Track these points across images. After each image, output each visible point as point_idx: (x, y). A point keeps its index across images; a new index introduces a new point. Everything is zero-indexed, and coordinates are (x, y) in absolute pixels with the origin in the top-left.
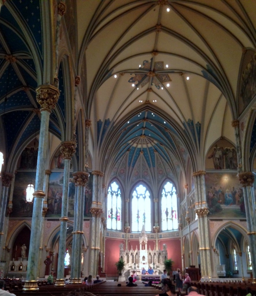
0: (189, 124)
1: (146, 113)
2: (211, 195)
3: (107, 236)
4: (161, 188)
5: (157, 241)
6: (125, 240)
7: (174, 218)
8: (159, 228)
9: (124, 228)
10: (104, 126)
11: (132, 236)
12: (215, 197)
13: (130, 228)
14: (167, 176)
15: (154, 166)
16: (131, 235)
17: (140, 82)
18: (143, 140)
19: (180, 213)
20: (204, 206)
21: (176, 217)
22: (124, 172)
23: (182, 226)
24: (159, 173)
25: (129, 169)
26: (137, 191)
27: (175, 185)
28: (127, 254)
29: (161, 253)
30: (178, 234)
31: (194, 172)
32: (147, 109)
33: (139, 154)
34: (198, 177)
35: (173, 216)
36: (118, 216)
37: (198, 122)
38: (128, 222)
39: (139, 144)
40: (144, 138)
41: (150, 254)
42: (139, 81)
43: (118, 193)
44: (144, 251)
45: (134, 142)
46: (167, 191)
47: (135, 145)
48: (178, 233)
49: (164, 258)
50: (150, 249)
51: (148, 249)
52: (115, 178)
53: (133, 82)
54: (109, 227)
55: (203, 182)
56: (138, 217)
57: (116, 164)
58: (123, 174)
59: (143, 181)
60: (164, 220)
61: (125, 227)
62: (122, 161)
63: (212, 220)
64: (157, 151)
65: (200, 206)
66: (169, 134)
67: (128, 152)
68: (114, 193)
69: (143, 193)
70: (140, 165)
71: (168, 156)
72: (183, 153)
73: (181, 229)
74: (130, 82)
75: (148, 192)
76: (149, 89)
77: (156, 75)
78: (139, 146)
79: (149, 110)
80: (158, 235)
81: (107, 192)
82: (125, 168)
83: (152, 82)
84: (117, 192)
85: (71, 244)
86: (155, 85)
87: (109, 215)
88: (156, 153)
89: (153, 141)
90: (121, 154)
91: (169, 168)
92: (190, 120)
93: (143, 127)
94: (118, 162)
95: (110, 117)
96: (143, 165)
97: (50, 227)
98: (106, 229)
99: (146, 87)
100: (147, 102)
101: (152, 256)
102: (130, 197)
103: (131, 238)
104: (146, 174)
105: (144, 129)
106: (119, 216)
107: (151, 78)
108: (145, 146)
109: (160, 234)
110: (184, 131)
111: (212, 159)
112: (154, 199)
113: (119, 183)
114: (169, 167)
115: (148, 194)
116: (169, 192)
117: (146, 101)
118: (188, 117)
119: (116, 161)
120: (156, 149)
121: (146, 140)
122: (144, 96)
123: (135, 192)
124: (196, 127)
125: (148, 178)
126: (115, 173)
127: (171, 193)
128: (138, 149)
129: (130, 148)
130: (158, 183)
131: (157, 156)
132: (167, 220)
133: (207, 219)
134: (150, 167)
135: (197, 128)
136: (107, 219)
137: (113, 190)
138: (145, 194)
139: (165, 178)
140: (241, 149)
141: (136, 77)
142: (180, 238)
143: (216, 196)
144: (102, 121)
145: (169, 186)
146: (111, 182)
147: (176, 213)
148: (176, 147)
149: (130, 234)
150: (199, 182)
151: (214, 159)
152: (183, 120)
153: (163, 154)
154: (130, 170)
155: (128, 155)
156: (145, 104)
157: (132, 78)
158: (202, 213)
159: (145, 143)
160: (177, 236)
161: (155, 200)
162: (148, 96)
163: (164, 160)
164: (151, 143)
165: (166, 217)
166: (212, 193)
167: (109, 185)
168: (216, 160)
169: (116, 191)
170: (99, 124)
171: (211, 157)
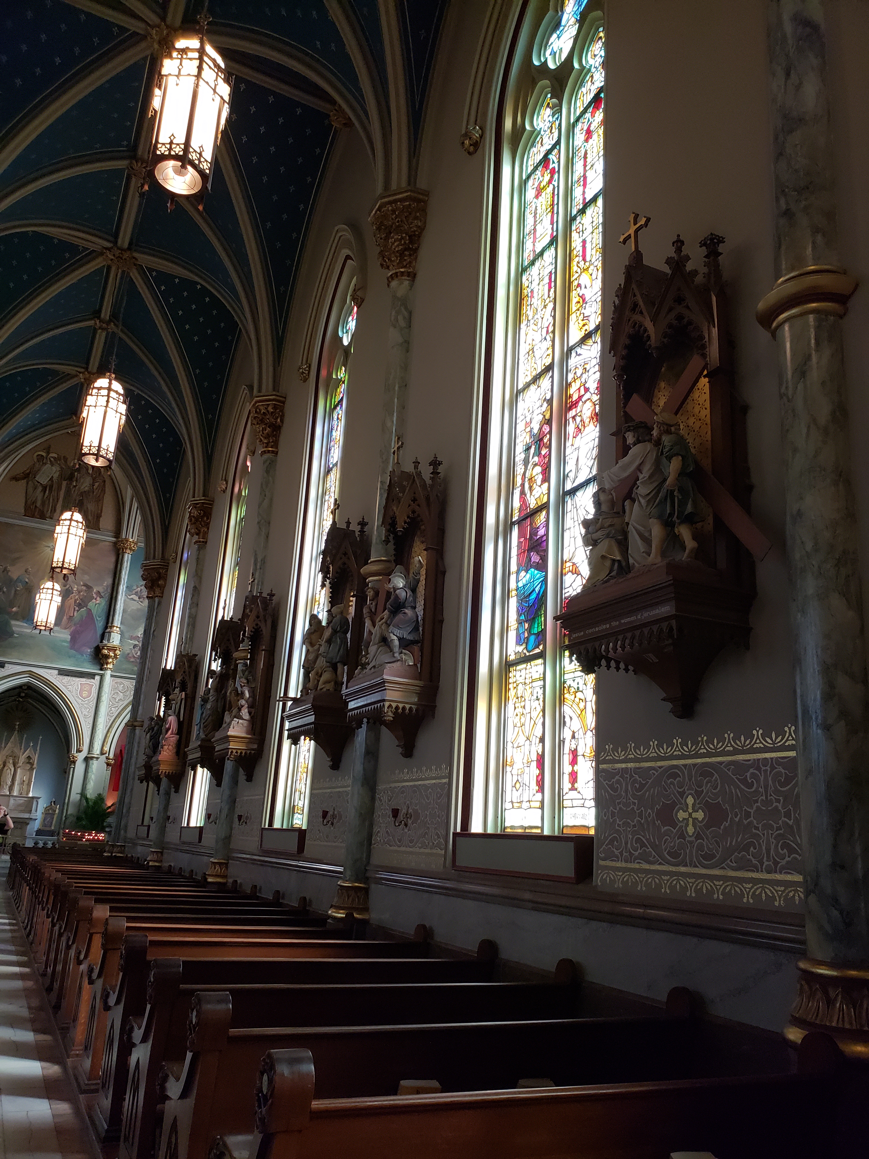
111: (22, 483)
171: (24, 479)
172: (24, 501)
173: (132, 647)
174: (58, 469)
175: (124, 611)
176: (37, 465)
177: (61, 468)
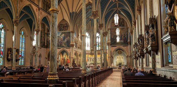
9: (91, 49)
10: (72, 14)
20: (110, 42)
25: (92, 28)
32: (90, 5)
38: (92, 47)
43: (88, 37)
52: (87, 31)
58: (90, 29)
59: (98, 32)
62: (89, 25)
63: (112, 46)
65: (108, 41)
67: (90, 21)
75: (100, 35)
82: (90, 27)
90: (88, 22)
97: (58, 51)
100: (89, 3)
106: (89, 45)
113: (89, 33)
133: (110, 46)
143: (114, 37)
144: (71, 12)
158: (109, 44)
170: (70, 14)
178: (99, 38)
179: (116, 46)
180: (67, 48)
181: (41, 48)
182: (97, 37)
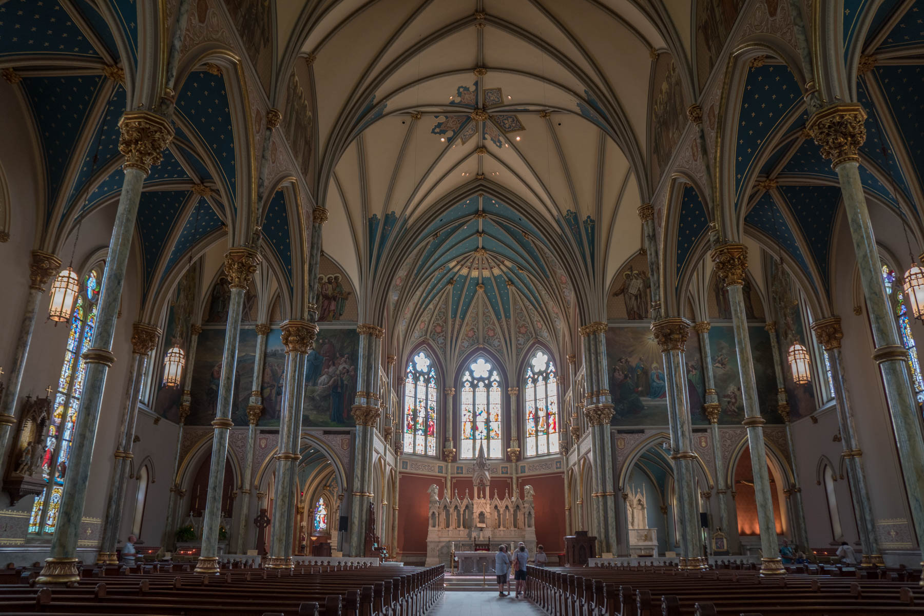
0: (568, 221)
1: (481, 200)
2: (619, 376)
3: (403, 468)
4: (524, 364)
5: (514, 481)
6: (446, 478)
7: (551, 430)
8: (520, 452)
9: (444, 452)
10: (384, 229)
11: (460, 469)
12: (629, 381)
13: (456, 452)
14: (537, 338)
15: (507, 317)
16: (458, 468)
17: (456, 134)
18: (482, 259)
19: (563, 419)
20: (605, 400)
21: (554, 428)
22: (442, 331)
23: (566, 447)
24: (520, 332)
25: (454, 325)
26: (471, 373)
27: (552, 358)
28: (445, 507)
29: (521, 506)
30: (558, 464)
31: (582, 325)
32: (481, 192)
33: (476, 291)
34: (592, 337)
35: (548, 426)
36: (430, 427)
37: (589, 217)
38: (451, 439)
39: (474, 269)
40: (483, 255)
41: (496, 507)
42: (453, 131)
43: (430, 376)
44: (482, 501)
45: (462, 265)
46: (536, 370)
47: (464, 271)
48: (558, 461)
49: (526, 516)
50: (496, 496)
51: (492, 497)
52: (423, 342)
53: (443, 132)
54: (408, 449)
55: (603, 348)
56: (474, 428)
57: (426, 312)
58: (441, 334)
59: (484, 349)
60: (530, 434)
61: (444, 450)
62: (438, 308)
63: (620, 432)
64: (513, 283)
65: (595, 400)
66: (532, 245)
67: (450, 287)
68: (420, 375)
69: (486, 375)
70: (477, 314)
71: (537, 294)
72: (564, 286)
73: (564, 454)
74: (436, 133)
75: (495, 373)
76: (481, 148)
77: (490, 118)
78: (475, 274)
79: (484, 193)
80: (517, 466)
81: (403, 375)
82: (446, 322)
83: (484, 134)
84: (428, 373)
85: (328, 484)
86: (492, 140)
87: (409, 424)
88: (511, 288)
89: (503, 262)
90: (435, 291)
91: (540, 321)
92: (572, 213)
93: (478, 231)
94: (427, 309)
95: (396, 207)
96: (484, 314)
97: (266, 446)
98: (402, 453)
99: (471, 144)
100: (480, 177)
101: (501, 512)
102: (459, 385)
103: (457, 473)
104: (491, 333)
105: (480, 236)
106: (432, 425)
107: (481, 124)
108: (486, 273)
109: (520, 464)
110: (560, 237)
111: (621, 297)
112: (509, 389)
113: (432, 353)
114: (540, 318)
115: (495, 376)
116: (540, 373)
117: (478, 174)
118: (566, 205)
119: (424, 306)
120: (510, 280)
121: (488, 260)
122: (472, 162)
123: (467, 373)
124: (585, 226)
125: (496, 343)
126: (424, 333)
127: (544, 375)
128: (471, 279)
129: (455, 279)
130: (518, 355)
131: (513, 294)
132: (537, 436)
133: (611, 429)
134: (499, 320)
135: (587, 230)
136: (403, 432)
137: (419, 368)
138: (489, 378)
139: (532, 342)
140: (658, 269)
141: (448, 122)
142: (563, 473)
143: (630, 378)
144: (379, 217)
145: (540, 361)
146: (415, 350)
147: (554, 420)
148: (549, 273)
149: (456, 465)
150: (592, 347)
151: (626, 296)
152: (555, 212)
153: (526, 291)
154: (457, 326)
155: (451, 291)
156: (476, 180)
157: (439, 125)
158: (600, 415)
159: (486, 265)
160: (557, 468)
161: (511, 391)
162: (480, 162)
163: (528, 303)
164: (498, 266)
165: (534, 429)
166: (621, 373)
167: (410, 358)
168: (630, 299)
169: (425, 370)
170: (371, 223)
171: (621, 294)
172: (625, 310)
173: (727, 404)
174: (642, 281)
175: (714, 377)
176: (627, 281)
177: (643, 280)
178: (488, 386)
179: (642, 431)
180: (326, 433)
181: (157, 421)
182: (481, 379)
